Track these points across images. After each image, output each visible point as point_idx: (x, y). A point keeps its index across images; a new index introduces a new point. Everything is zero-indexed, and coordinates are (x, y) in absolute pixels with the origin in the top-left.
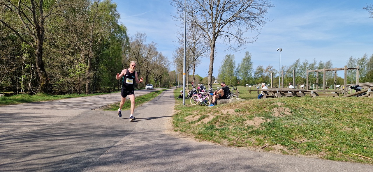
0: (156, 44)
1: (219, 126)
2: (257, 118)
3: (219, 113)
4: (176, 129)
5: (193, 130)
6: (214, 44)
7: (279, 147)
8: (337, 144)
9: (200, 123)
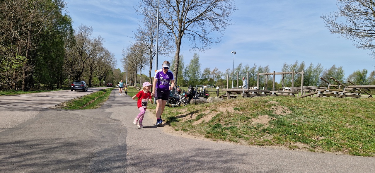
0: (103, 39)
1: (224, 125)
2: (260, 116)
3: (217, 111)
4: (176, 128)
5: (197, 129)
6: (180, 42)
7: (300, 145)
8: (350, 141)
9: (200, 121)
